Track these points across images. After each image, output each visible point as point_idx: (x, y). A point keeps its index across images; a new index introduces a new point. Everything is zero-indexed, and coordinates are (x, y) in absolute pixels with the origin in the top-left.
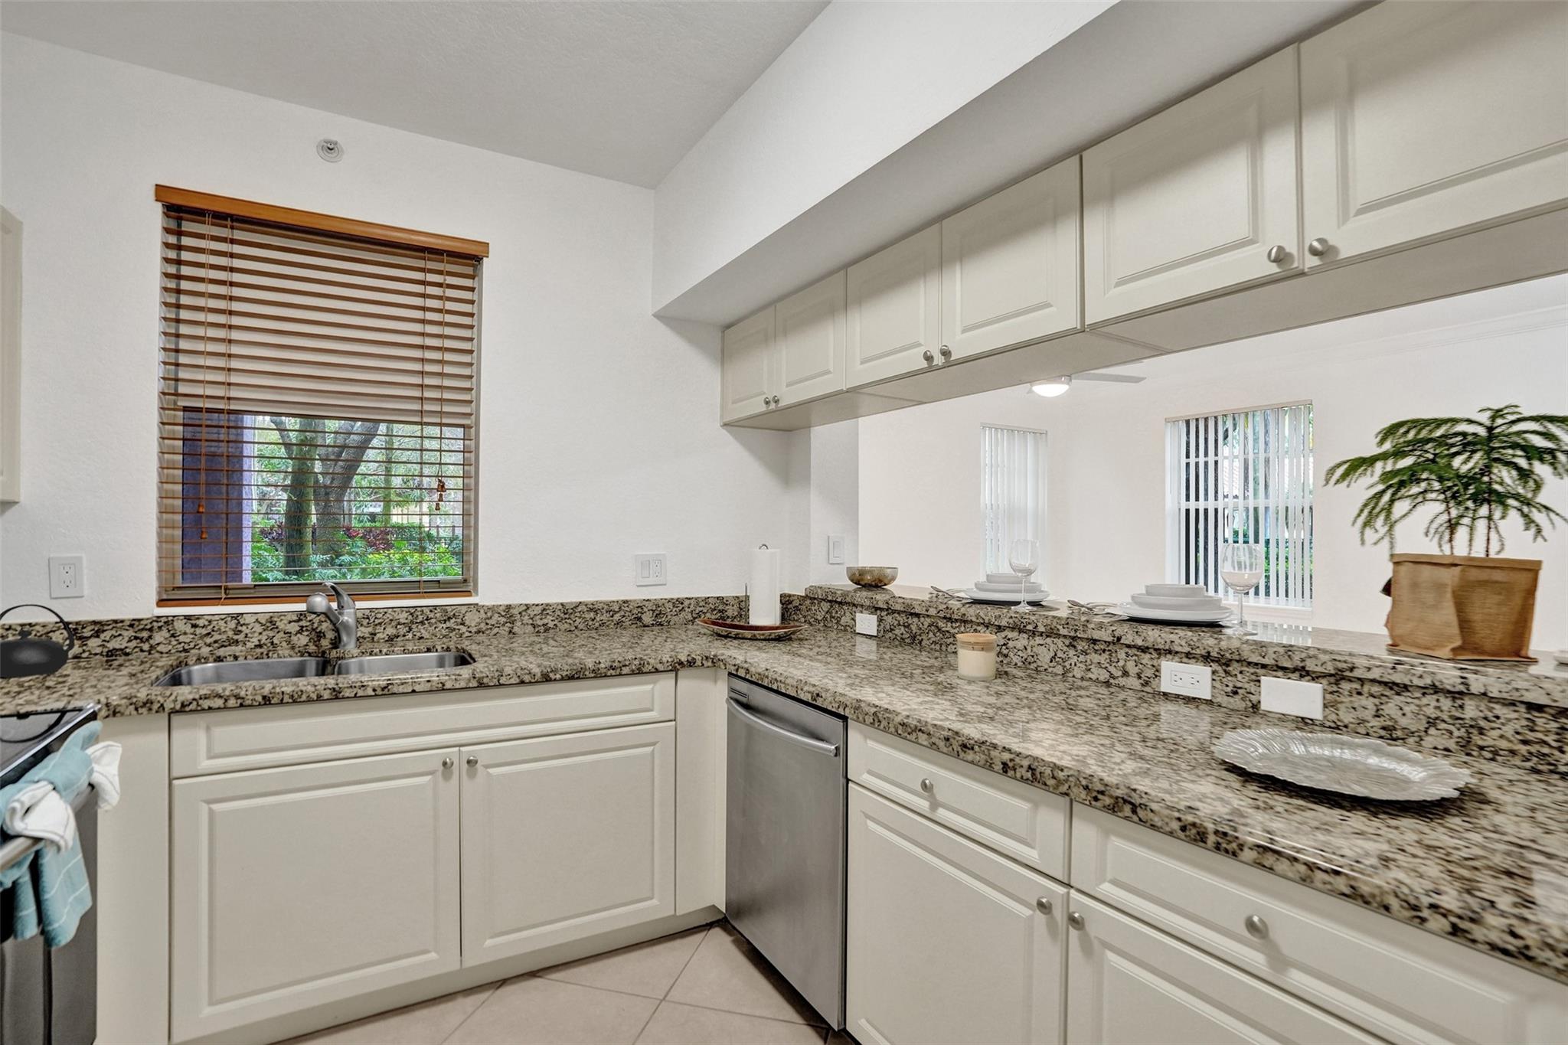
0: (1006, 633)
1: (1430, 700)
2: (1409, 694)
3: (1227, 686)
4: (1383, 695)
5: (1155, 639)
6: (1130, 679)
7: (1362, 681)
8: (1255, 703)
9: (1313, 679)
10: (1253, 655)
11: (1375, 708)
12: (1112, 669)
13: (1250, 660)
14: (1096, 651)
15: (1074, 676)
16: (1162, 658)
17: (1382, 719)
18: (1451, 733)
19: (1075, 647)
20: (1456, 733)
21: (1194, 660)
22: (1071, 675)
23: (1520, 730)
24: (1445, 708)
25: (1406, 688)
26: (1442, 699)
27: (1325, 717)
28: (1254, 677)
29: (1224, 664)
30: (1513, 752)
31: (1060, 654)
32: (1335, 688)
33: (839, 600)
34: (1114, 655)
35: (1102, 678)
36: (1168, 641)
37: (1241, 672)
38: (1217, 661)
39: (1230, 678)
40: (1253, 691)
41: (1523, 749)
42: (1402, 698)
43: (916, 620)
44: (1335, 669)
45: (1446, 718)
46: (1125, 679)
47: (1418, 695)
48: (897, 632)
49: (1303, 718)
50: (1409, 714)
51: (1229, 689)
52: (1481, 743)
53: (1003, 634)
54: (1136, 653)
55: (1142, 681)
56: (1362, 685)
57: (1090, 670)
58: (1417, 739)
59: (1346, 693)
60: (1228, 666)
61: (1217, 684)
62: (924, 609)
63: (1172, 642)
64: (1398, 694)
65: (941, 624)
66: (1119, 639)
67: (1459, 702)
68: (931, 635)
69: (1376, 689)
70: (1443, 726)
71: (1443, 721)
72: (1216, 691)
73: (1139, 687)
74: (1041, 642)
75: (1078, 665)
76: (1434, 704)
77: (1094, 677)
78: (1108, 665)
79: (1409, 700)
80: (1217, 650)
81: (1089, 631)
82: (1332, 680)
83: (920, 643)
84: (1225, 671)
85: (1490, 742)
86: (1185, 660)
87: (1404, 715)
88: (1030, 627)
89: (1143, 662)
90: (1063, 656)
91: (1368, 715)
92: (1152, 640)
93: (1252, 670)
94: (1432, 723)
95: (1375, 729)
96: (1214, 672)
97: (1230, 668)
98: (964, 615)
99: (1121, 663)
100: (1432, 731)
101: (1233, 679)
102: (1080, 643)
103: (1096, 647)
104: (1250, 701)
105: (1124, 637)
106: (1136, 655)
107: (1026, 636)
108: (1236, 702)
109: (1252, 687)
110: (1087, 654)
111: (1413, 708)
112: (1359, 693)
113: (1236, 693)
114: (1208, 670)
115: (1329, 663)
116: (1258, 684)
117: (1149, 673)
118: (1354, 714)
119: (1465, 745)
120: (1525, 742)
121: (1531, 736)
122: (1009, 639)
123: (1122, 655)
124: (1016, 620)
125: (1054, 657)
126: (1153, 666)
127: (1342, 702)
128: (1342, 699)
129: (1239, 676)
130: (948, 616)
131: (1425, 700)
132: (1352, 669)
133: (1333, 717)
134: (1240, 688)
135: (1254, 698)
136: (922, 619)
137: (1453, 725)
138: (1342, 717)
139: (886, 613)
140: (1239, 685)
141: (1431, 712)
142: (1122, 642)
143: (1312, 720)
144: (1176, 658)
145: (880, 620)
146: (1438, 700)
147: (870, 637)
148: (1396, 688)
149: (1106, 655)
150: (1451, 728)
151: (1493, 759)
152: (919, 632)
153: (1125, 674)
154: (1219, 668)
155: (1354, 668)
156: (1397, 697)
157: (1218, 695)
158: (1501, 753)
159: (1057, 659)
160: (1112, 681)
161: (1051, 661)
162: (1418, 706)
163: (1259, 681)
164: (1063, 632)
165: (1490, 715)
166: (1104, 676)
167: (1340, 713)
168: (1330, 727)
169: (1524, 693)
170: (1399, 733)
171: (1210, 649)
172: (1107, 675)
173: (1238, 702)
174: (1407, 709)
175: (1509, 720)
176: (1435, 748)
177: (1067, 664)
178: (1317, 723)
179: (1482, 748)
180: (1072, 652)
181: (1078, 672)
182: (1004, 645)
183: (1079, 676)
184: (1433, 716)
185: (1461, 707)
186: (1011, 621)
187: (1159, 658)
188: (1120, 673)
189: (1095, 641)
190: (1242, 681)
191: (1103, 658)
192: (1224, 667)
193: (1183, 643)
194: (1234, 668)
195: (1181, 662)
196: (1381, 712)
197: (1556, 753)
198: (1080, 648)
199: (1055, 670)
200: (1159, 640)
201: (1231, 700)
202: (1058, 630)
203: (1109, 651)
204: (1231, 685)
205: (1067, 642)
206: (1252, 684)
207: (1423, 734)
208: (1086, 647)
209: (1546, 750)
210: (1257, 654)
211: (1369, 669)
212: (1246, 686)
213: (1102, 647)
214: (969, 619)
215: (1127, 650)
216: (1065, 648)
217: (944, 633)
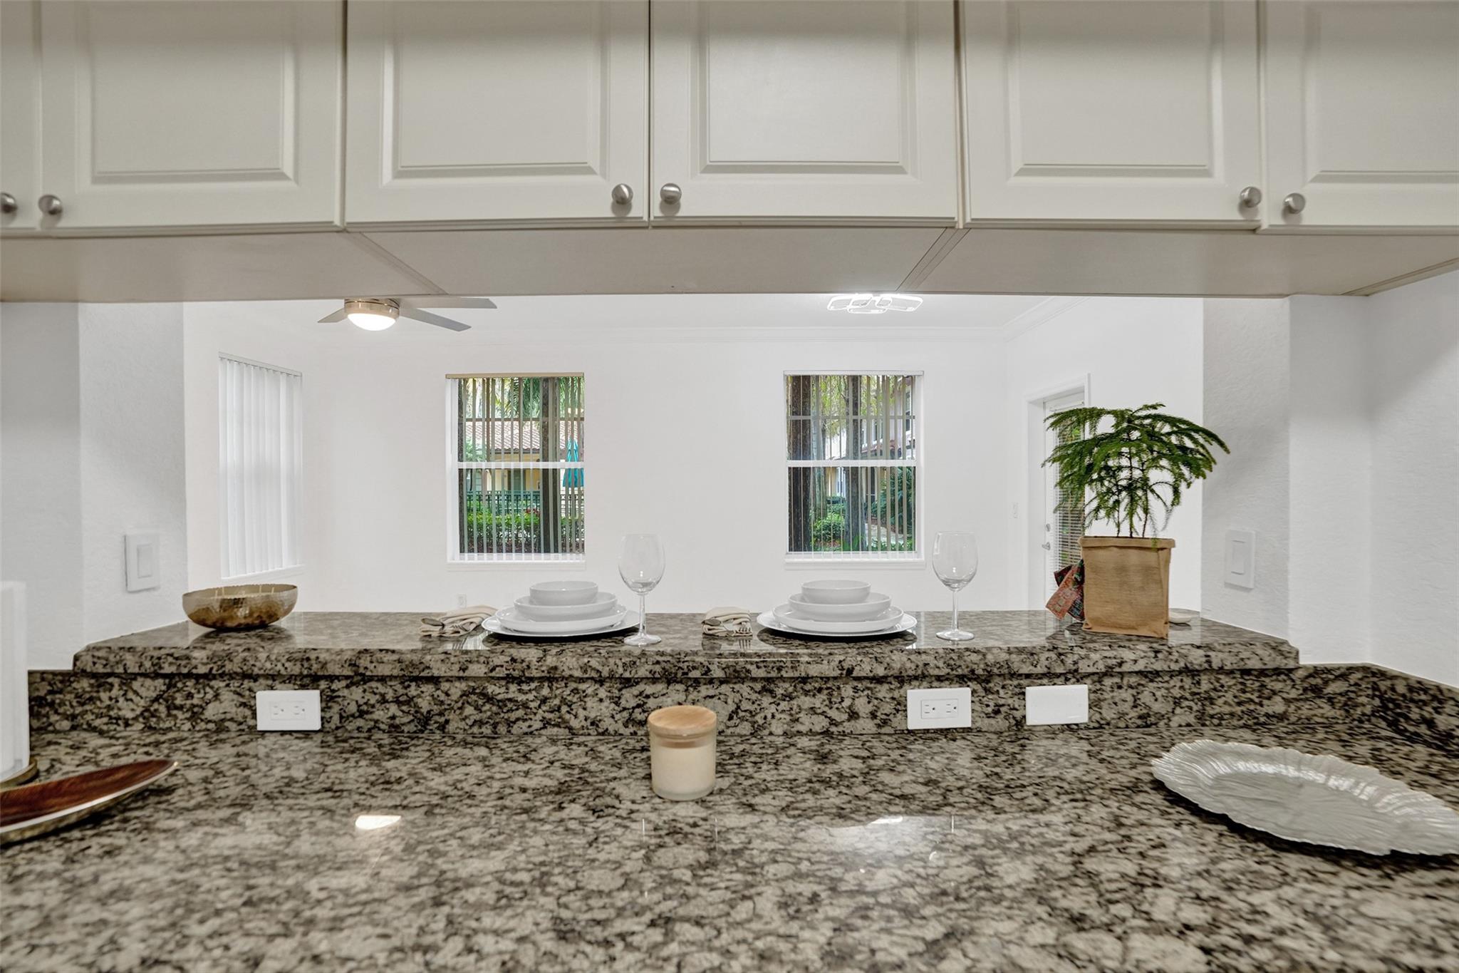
0: (641, 687)
1: (1175, 681)
2: (1160, 679)
3: (988, 706)
4: (1139, 684)
5: (904, 664)
6: (861, 721)
7: (1122, 675)
8: (1018, 719)
9: (1078, 681)
10: (1023, 666)
11: (1133, 699)
12: (833, 713)
13: (1021, 672)
14: (806, 693)
15: (771, 734)
16: (906, 686)
17: (1138, 709)
18: (1190, 708)
19: (771, 692)
20: (1195, 708)
21: (947, 682)
22: (766, 732)
23: (1237, 694)
24: (1187, 687)
25: (1157, 673)
26: (1185, 679)
27: (1090, 718)
28: (1017, 690)
29: (983, 681)
30: (1232, 714)
31: (746, 705)
32: (1098, 686)
33: (202, 670)
34: (835, 693)
35: (817, 728)
36: (921, 664)
37: (1003, 687)
38: (977, 679)
39: (990, 697)
40: (1016, 706)
41: (1238, 709)
42: (1155, 685)
43: (428, 689)
44: (1106, 667)
45: (1187, 695)
46: (853, 722)
47: (1167, 678)
48: (379, 714)
49: (1068, 725)
50: (1160, 699)
51: (990, 710)
52: (1212, 712)
53: (636, 690)
54: (869, 685)
55: (878, 721)
56: (1122, 679)
57: (797, 720)
58: (1166, 721)
59: (1109, 689)
60: (988, 682)
61: (977, 707)
62: (457, 667)
63: (926, 665)
64: (1152, 681)
65: (491, 689)
66: (850, 671)
67: (1197, 678)
68: (469, 710)
69: (1133, 680)
70: (1185, 703)
71: (1186, 699)
72: (975, 714)
73: (874, 730)
74: (711, 692)
75: (778, 716)
76: (1179, 684)
77: (804, 729)
78: (826, 709)
79: (1161, 685)
80: (982, 666)
81: (802, 668)
82: (1096, 678)
83: (442, 727)
84: (986, 690)
85: (1217, 710)
86: (935, 684)
87: (1156, 700)
88: (695, 674)
89: (880, 695)
90: (752, 708)
91: (1126, 707)
92: (899, 666)
93: (1015, 682)
94: (1177, 702)
95: (1133, 720)
96: (974, 692)
97: (991, 685)
98: (556, 668)
99: (847, 703)
100: (1178, 710)
101: (996, 696)
102: (781, 684)
103: (808, 687)
104: (1014, 718)
105: (857, 668)
106: (868, 688)
107: (681, 687)
108: (1000, 723)
109: (1015, 702)
110: (792, 699)
111: (1163, 692)
112: (1120, 687)
113: (997, 712)
114: (968, 690)
115: (1101, 662)
116: (1021, 697)
117: (888, 708)
118: (1115, 709)
119: (1202, 718)
120: (1239, 704)
121: (1244, 697)
122: (648, 697)
123: (847, 691)
124: (667, 666)
125: (735, 712)
126: (893, 698)
127: (1105, 699)
128: (1106, 696)
129: (1002, 692)
130: (516, 674)
131: (1172, 683)
132: (1120, 664)
133: (1097, 717)
134: (1003, 705)
135: (1018, 714)
136: (445, 686)
137: (1193, 700)
138: (1105, 715)
139: (344, 683)
140: (1001, 702)
141: (1176, 692)
142: (855, 674)
143: (1077, 725)
144: (925, 684)
145: (328, 700)
146: (1182, 681)
147: (307, 734)
148: (1149, 675)
149: (823, 696)
150: (1192, 704)
151: (1220, 725)
152: (436, 709)
153: (853, 715)
154: (978, 687)
155: (1122, 662)
156: (1151, 684)
157: (977, 719)
158: (1225, 717)
159: (741, 714)
160: (833, 729)
161: (731, 718)
162: (1167, 689)
163: (1024, 694)
164: (756, 673)
165: (1217, 685)
166: (820, 723)
167: (1103, 711)
168: (1094, 728)
169: (1247, 661)
170: (1153, 719)
171: (975, 666)
172: (825, 723)
173: (1001, 722)
174: (1158, 694)
175: (1230, 687)
176: (1180, 726)
177: (759, 719)
178: (1082, 726)
179: (1212, 717)
180: (766, 700)
181: (777, 728)
182: (638, 706)
183: (780, 731)
184: (1178, 696)
185: (1199, 683)
186: (658, 668)
187: (901, 687)
188: (845, 716)
189: (804, 680)
190: (1006, 698)
191: (818, 701)
192: (983, 685)
193: (941, 664)
194: (995, 684)
195: (931, 687)
196: (1138, 702)
197: (1258, 707)
198: (780, 691)
199: (737, 730)
200: (908, 665)
201: (992, 721)
202: (748, 671)
203: (827, 688)
204: (992, 704)
205: (758, 686)
206: (1016, 698)
207: (1171, 715)
208: (791, 689)
209: (1252, 707)
210: (1028, 664)
211: (1135, 661)
212: (1010, 701)
213: (817, 685)
214: (567, 673)
215: (855, 684)
216: (754, 696)
217: (502, 704)
